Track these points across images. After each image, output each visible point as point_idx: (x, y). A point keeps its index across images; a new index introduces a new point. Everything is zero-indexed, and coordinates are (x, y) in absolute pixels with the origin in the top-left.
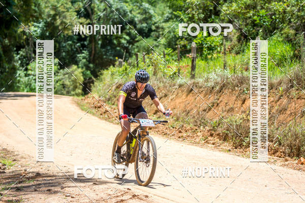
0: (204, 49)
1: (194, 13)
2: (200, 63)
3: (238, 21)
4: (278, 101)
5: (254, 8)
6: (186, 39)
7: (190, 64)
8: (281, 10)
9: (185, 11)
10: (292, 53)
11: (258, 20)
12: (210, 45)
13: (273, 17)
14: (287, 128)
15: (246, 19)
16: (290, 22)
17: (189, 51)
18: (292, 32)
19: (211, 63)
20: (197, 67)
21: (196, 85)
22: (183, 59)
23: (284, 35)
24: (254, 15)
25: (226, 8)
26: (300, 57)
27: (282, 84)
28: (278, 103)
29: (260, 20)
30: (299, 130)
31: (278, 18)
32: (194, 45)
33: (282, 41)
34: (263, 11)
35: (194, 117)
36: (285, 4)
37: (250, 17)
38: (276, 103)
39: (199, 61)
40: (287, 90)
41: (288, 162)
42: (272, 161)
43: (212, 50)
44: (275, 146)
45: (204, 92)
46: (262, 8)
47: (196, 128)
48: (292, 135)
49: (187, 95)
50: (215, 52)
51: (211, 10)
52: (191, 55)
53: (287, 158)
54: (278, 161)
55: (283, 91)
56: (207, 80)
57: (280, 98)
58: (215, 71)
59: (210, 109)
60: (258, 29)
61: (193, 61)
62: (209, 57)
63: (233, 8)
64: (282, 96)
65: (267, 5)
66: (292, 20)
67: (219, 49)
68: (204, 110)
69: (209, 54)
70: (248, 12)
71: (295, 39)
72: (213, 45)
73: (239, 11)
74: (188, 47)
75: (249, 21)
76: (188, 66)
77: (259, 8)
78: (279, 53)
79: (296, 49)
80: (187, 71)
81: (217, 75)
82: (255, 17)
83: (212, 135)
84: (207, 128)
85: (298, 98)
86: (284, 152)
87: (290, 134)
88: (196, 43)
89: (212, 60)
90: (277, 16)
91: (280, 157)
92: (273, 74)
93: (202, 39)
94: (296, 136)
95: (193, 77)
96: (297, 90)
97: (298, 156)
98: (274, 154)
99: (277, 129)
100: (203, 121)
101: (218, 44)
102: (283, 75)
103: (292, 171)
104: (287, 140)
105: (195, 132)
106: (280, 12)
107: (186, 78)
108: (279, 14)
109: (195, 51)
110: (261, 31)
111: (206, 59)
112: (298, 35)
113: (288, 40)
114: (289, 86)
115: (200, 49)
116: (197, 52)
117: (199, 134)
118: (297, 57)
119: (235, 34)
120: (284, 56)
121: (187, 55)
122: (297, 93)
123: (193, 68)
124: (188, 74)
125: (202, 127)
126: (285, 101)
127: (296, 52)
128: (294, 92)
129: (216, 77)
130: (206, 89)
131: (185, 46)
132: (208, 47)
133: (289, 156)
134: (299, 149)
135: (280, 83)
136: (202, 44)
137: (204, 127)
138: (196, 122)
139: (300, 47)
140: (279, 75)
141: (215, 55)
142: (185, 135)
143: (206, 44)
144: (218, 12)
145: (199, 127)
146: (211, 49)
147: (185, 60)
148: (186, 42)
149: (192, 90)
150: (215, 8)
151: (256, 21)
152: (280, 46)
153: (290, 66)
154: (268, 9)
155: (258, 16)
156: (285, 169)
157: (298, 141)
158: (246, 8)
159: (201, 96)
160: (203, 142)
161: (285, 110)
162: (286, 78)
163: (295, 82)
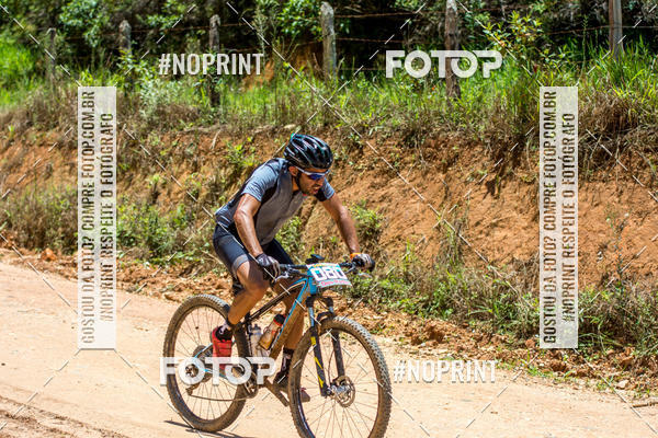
4: (6, 149)
10: (31, 66)
14: (23, 198)
16: (28, 11)
18: (31, 28)
23: (17, 35)
26: (44, 73)
27: (13, 120)
28: (7, 154)
30: (42, 200)
33: (14, 44)
38: (2, 153)
40: (22, 131)
41: (24, 257)
48: (31, 211)
53: (23, 249)
54: (7, 256)
55: (15, 132)
57: (9, 146)
64: (13, 141)
66: (31, 8)
78: (7, 66)
79: (38, 59)
85: (41, 145)
86: (16, 240)
87: (26, 208)
91: (10, 248)
94: (38, 211)
96: (40, 130)
97: (42, 246)
102: (15, 103)
103: (29, 272)
104: (22, 218)
112: (41, 34)
113: (25, 43)
114: (25, 124)
118: (39, 74)
120: (16, 71)
122: (38, 135)
126: (17, 149)
127: (38, 64)
128: (33, 135)
133: (26, 246)
134: (42, 234)
135: (9, 119)
139: (44, 54)
140: (7, 103)
152: (11, 54)
153: (27, 88)
156: (19, 270)
157: (41, 220)
161: (19, 165)
162: (20, 110)
163: (35, 116)
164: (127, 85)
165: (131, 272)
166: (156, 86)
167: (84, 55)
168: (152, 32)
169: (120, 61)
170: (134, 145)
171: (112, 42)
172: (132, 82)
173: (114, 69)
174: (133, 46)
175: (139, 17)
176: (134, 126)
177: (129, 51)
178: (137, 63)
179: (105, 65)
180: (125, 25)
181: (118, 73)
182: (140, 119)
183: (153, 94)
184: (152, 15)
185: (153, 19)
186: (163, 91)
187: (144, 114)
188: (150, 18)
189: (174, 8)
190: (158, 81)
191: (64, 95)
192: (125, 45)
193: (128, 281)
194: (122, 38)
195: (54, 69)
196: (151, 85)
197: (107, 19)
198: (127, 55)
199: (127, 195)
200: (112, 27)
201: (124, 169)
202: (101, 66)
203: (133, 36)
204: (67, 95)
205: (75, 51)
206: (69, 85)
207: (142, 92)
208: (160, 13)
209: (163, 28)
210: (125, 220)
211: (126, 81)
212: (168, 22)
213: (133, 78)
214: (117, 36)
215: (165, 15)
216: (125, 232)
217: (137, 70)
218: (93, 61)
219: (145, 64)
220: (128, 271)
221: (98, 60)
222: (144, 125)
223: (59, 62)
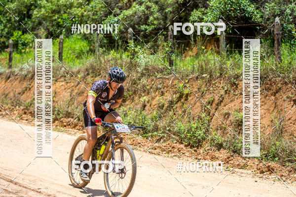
0: (20, 45)
1: (11, 16)
2: (16, 56)
3: (46, 22)
4: (77, 85)
5: (59, 12)
6: (5, 37)
7: (8, 57)
8: (79, 14)
9: (4, 15)
10: (88, 48)
11: (61, 21)
12: (24, 42)
13: (74, 20)
15: (52, 21)
17: (7, 47)
19: (25, 56)
20: (13, 59)
21: (12, 73)
22: (3, 53)
24: (58, 18)
25: (37, 13)
26: (94, 51)
27: (80, 72)
28: (77, 88)
29: (63, 22)
31: (77, 20)
32: (11, 41)
33: (81, 39)
34: (66, 15)
35: (11, 99)
36: (83, 10)
37: (55, 20)
38: (76, 87)
39: (15, 54)
40: (84, 77)
42: (73, 133)
43: (26, 46)
44: (75, 121)
45: (19, 79)
46: (65, 13)
47: (13, 107)
49: (6, 82)
50: (28, 47)
51: (25, 14)
52: (9, 50)
55: (81, 78)
56: (21, 70)
57: (79, 83)
58: (28, 62)
59: (24, 93)
60: (62, 29)
61: (10, 55)
62: (23, 51)
63: (42, 13)
65: (68, 10)
67: (31, 45)
68: (19, 94)
69: (23, 49)
70: (54, 16)
71: (91, 38)
72: (26, 42)
73: (47, 15)
74: (7, 43)
75: (54, 23)
76: (6, 58)
77: (62, 12)
78: (77, 48)
79: (91, 45)
80: (6, 62)
81: (29, 65)
82: (59, 20)
83: (25, 113)
84: (22, 108)
88: (13, 40)
89: (25, 54)
90: (77, 19)
91: (79, 130)
92: (73, 64)
93: (18, 37)
95: (10, 67)
96: (92, 77)
98: (74, 127)
99: (77, 108)
100: (18, 102)
101: (30, 41)
102: (81, 65)
105: (12, 110)
106: (78, 16)
107: (5, 67)
108: (78, 18)
109: (12, 47)
110: (64, 30)
111: (21, 53)
113: (85, 38)
114: (86, 74)
115: (15, 45)
116: (13, 48)
117: (15, 112)
118: (92, 52)
119: (43, 33)
120: (81, 51)
121: (6, 50)
122: (92, 79)
123: (10, 60)
124: (6, 65)
125: (17, 107)
126: (83, 86)
127: (92, 47)
128: (89, 79)
129: (28, 67)
130: (20, 77)
131: (4, 42)
132: (22, 44)
135: (78, 72)
136: (17, 41)
137: (19, 107)
138: (13, 103)
139: (94, 43)
140: (78, 65)
141: (27, 50)
142: (4, 113)
143: (21, 41)
144: (30, 16)
145: (15, 107)
146: (24, 45)
147: (4, 53)
148: (5, 39)
149: (9, 78)
150: (28, 12)
151: (60, 22)
152: (79, 43)
153: (87, 58)
154: (69, 14)
155: (62, 19)
158: (52, 13)
159: (17, 83)
160: (19, 118)
161: (83, 93)
162: (83, 68)
163: (90, 71)
164: (131, 57)
165: (134, 141)
166: (144, 57)
167: (112, 43)
168: (142, 33)
169: (128, 46)
170: (135, 84)
171: (124, 37)
172: (134, 55)
173: (125, 50)
174: (134, 39)
175: (137, 26)
176: (135, 75)
177: (132, 41)
178: (136, 47)
179: (121, 48)
180: (130, 30)
181: (128, 51)
182: (138, 72)
183: (143, 61)
184: (142, 25)
185: (143, 27)
186: (148, 60)
187: (139, 70)
188: (142, 26)
189: (152, 22)
190: (145, 55)
191: (103, 61)
192: (131, 39)
193: (132, 145)
194: (129, 36)
195: (99, 49)
196: (142, 57)
197: (122, 27)
198: (132, 43)
199: (132, 106)
200: (125, 31)
201: (131, 94)
202: (119, 48)
203: (134, 35)
204: (105, 61)
205: (108, 42)
206: (106, 57)
207: (138, 60)
208: (146, 24)
209: (147, 31)
210: (131, 117)
211: (131, 55)
212: (150, 29)
213: (134, 54)
214: (127, 35)
215: (148, 25)
216: (131, 123)
217: (136, 50)
218: (116, 46)
219: (139, 47)
220: (132, 140)
221: (118, 45)
222: (139, 75)
223: (101, 46)
